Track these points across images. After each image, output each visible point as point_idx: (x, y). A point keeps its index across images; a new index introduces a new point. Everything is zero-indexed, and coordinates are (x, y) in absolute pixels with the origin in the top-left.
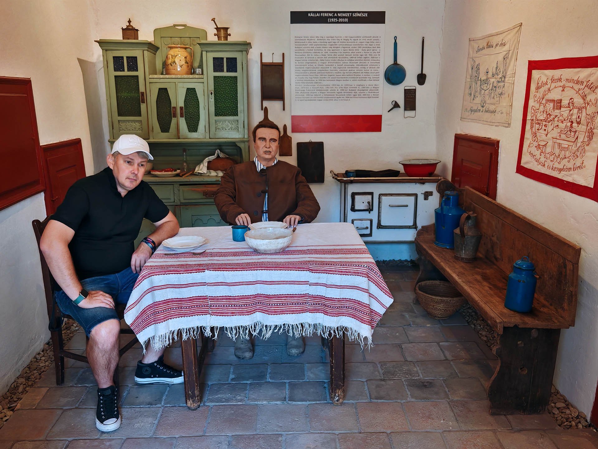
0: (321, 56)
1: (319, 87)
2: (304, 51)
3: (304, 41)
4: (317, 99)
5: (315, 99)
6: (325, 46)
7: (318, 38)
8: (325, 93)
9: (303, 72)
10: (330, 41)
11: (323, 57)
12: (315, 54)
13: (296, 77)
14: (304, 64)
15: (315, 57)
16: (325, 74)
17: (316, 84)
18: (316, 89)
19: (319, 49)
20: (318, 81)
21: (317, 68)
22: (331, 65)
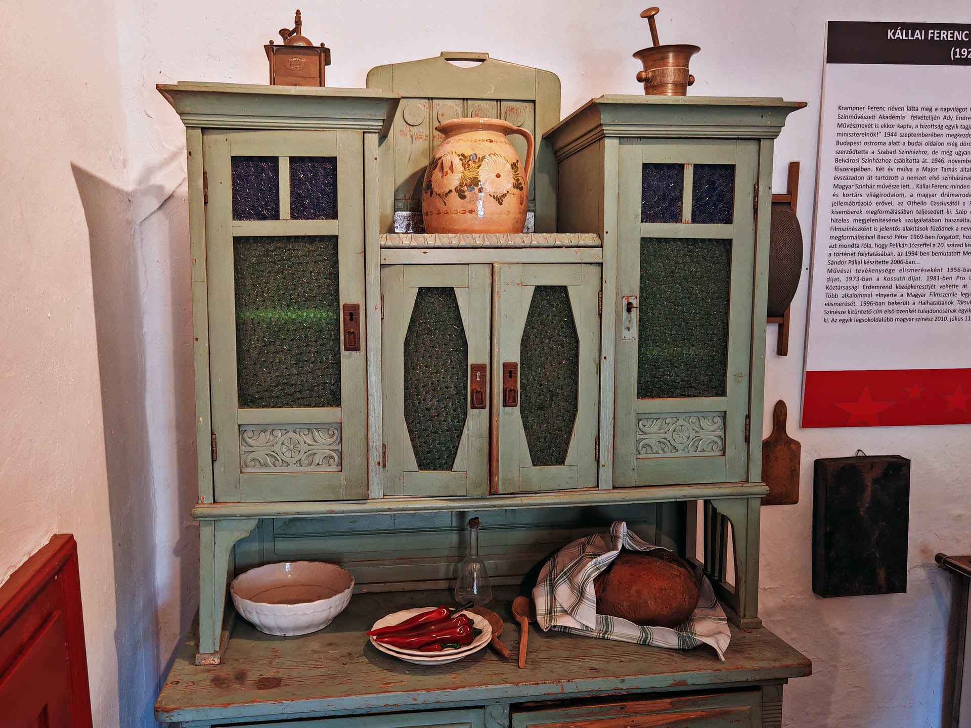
0: (921, 173)
1: (907, 275)
2: (866, 157)
3: (866, 122)
4: (895, 316)
5: (889, 316)
6: (934, 139)
7: (915, 113)
8: (923, 295)
9: (858, 225)
10: (953, 122)
11: (928, 174)
12: (902, 165)
13: (834, 242)
14: (864, 199)
15: (900, 174)
16: (930, 233)
17: (897, 267)
18: (894, 283)
19: (917, 148)
20: (903, 258)
21: (903, 212)
22: (952, 204)
